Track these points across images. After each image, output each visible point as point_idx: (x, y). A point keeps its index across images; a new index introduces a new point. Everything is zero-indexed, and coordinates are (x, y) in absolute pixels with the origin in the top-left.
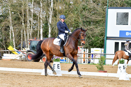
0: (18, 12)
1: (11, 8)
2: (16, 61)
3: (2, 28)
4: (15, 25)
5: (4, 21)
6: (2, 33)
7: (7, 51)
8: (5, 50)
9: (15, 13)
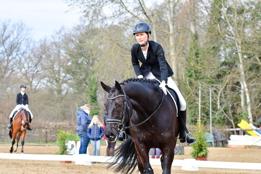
0: (256, 55)
1: (242, 47)
2: (255, 150)
3: (226, 87)
4: (250, 79)
5: (229, 73)
6: (226, 95)
7: (238, 129)
8: (232, 128)
9: (249, 58)
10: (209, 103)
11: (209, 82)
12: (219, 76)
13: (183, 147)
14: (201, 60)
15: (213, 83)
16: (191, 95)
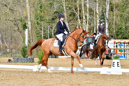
0: (73, 8)
1: (65, 3)
9: (69, 9)
10: (48, 34)
11: (48, 22)
12: (53, 19)
13: (33, 58)
14: (43, 10)
15: (50, 23)
16: (38, 29)
